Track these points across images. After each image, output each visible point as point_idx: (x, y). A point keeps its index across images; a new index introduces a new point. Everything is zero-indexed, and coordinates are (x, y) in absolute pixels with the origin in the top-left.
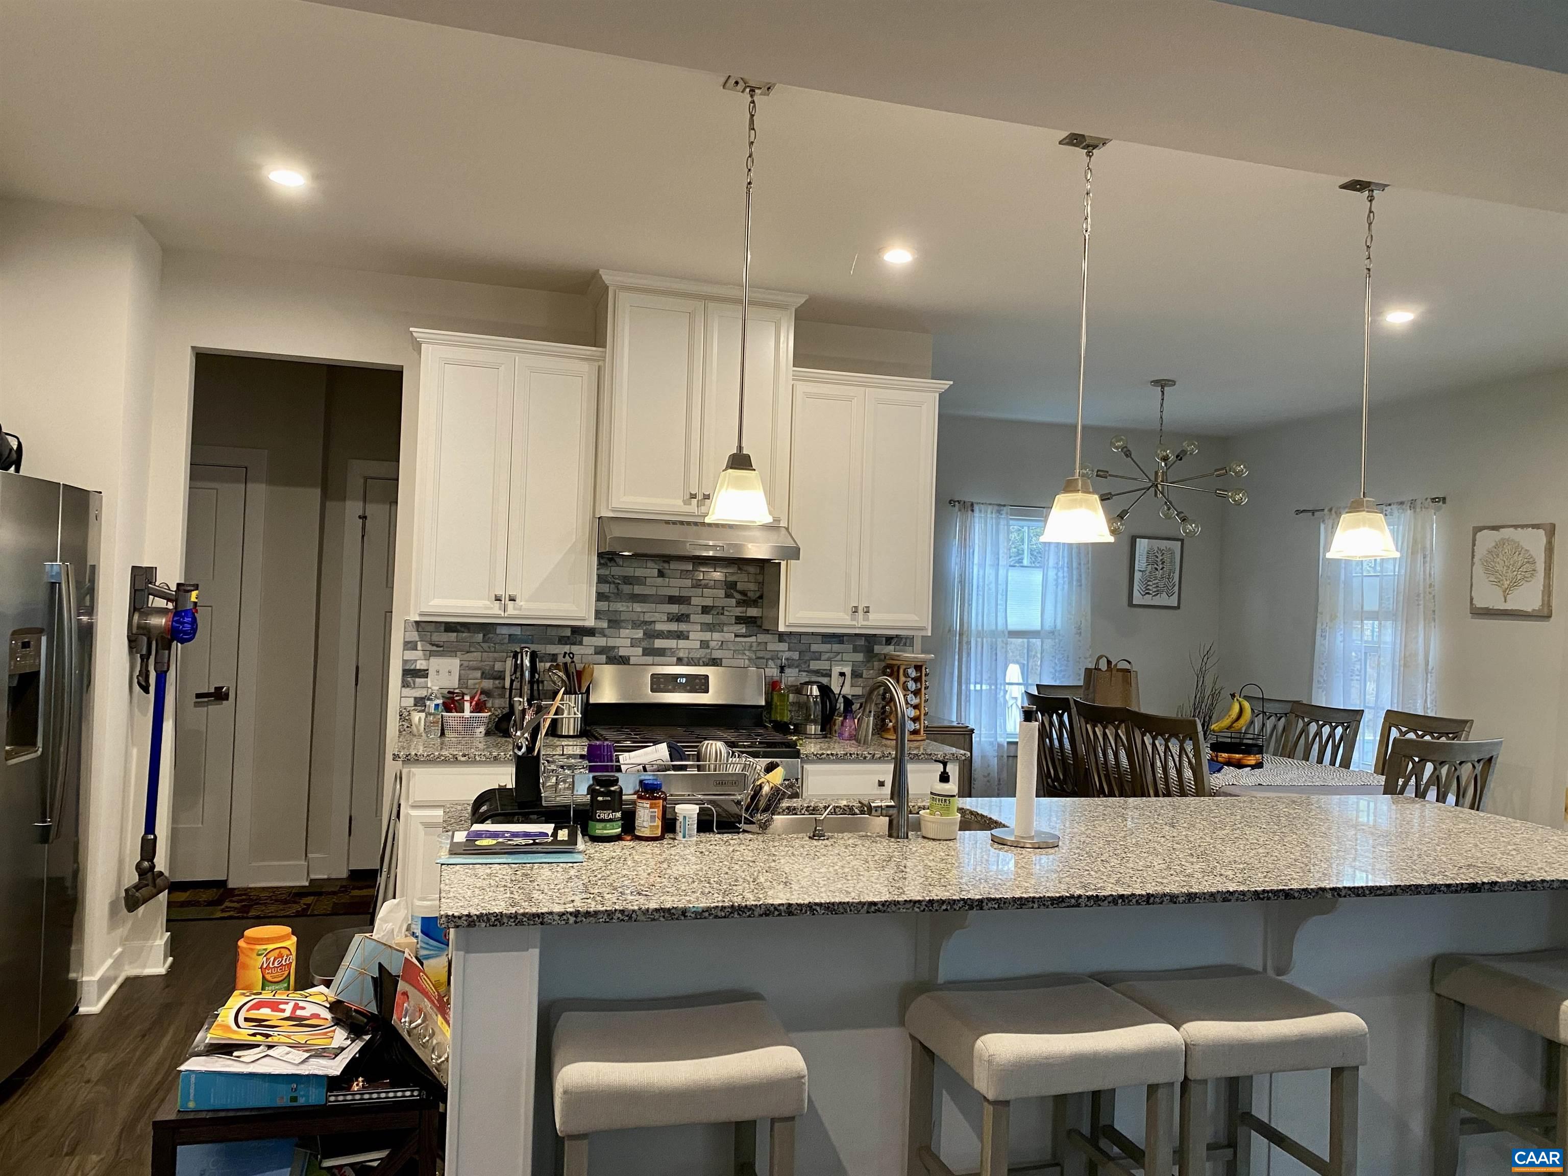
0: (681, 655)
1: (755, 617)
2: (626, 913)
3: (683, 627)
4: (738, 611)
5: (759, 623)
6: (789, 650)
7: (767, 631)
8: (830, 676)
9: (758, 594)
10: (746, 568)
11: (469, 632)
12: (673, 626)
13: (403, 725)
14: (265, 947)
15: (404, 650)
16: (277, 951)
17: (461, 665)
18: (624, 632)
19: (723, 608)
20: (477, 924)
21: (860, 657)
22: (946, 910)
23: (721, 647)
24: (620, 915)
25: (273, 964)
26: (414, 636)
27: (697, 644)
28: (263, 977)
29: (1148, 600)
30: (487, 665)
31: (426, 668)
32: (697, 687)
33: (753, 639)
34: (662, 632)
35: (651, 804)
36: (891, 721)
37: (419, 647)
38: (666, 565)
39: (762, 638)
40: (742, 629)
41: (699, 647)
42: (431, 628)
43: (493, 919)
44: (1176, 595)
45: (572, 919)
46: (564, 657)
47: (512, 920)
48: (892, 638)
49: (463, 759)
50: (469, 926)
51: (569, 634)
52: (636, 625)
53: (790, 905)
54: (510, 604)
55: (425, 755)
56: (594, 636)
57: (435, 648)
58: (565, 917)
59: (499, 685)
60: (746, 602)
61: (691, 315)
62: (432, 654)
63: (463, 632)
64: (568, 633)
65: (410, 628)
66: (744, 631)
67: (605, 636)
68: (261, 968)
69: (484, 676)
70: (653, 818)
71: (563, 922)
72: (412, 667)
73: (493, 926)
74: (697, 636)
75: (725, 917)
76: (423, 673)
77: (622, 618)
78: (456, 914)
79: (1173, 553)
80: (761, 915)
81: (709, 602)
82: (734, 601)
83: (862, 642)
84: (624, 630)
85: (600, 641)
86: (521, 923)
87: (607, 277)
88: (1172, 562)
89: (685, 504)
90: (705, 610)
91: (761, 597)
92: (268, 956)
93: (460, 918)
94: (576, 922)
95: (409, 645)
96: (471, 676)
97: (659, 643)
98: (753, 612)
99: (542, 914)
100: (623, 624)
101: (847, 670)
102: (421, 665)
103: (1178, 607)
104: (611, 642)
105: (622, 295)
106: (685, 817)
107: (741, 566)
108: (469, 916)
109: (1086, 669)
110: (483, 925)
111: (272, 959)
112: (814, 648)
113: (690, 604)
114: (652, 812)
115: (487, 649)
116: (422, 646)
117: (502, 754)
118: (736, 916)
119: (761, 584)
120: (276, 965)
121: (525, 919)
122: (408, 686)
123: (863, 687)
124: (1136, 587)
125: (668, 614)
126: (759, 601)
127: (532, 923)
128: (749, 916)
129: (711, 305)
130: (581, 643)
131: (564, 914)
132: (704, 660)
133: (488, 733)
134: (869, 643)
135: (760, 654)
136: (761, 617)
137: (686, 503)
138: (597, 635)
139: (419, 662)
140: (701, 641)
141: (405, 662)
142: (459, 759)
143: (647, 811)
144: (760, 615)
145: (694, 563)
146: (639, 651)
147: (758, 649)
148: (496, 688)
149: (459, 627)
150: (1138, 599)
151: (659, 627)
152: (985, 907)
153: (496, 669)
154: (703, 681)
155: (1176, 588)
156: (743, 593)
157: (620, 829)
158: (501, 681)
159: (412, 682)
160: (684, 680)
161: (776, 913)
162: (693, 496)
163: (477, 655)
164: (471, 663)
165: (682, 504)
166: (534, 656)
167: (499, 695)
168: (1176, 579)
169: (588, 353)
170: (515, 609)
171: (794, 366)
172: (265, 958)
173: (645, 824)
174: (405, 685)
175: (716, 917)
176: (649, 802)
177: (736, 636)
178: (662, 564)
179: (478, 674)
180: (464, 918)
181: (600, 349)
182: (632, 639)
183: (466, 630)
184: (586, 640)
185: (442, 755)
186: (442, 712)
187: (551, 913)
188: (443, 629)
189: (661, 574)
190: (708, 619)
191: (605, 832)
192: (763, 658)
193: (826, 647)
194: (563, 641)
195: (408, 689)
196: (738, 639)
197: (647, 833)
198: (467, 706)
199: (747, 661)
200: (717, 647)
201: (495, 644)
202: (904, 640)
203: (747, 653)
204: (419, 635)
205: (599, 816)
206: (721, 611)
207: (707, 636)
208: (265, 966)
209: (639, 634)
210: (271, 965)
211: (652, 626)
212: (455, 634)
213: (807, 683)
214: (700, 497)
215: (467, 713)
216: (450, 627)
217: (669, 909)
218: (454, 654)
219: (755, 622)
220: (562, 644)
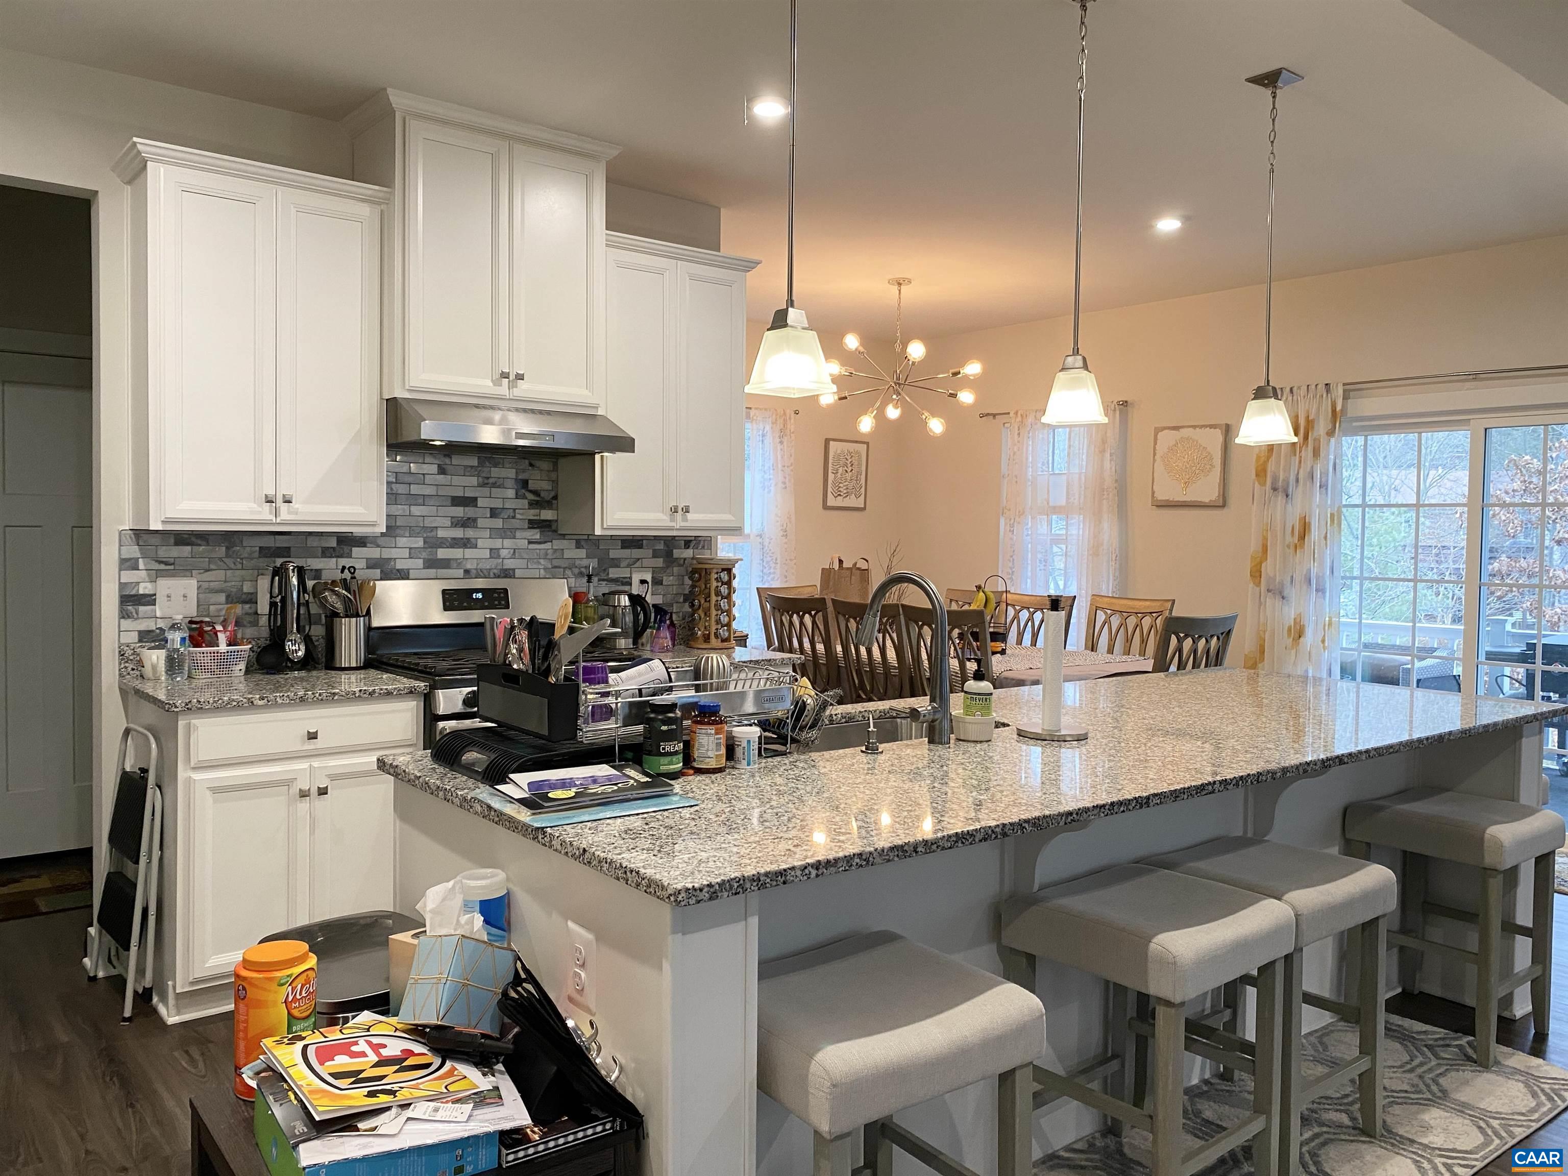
0: (469, 566)
1: (550, 521)
2: (864, 857)
3: (470, 533)
4: (532, 514)
5: (554, 527)
6: (588, 557)
7: (563, 536)
8: (631, 584)
9: (553, 494)
10: (538, 463)
11: (208, 545)
12: (458, 533)
13: (126, 667)
14: (288, 972)
15: (120, 570)
16: (304, 976)
17: (198, 588)
18: (402, 541)
19: (514, 510)
20: (719, 895)
21: (659, 562)
22: (1123, 811)
23: (513, 556)
24: (858, 860)
25: (300, 994)
26: (133, 551)
27: (487, 554)
28: (289, 1013)
29: (839, 502)
30: (232, 586)
31: (152, 592)
32: (496, 603)
33: (548, 546)
34: (446, 539)
35: (716, 729)
36: (699, 630)
37: (141, 566)
38: (447, 461)
39: (558, 544)
40: (536, 535)
41: (488, 556)
42: (155, 540)
43: (736, 885)
44: (863, 496)
45: (814, 872)
46: (342, 572)
47: (755, 884)
48: (691, 541)
49: (261, 703)
50: (711, 899)
51: (334, 545)
52: (413, 532)
53: (1004, 825)
54: (284, 507)
55: (211, 702)
56: (365, 546)
57: (163, 567)
58: (807, 871)
59: (250, 611)
60: (539, 503)
61: (494, 158)
62: (159, 574)
63: (200, 545)
64: (333, 543)
65: (127, 540)
66: (538, 536)
67: (378, 546)
68: (285, 1002)
69: (230, 599)
70: (718, 745)
71: (805, 878)
72: (133, 592)
73: (736, 894)
74: (485, 543)
75: (950, 848)
76: (149, 600)
77: (398, 524)
78: (696, 885)
79: (860, 456)
80: (980, 841)
81: (498, 504)
82: (526, 502)
83: (661, 546)
84: (401, 539)
85: (372, 552)
86: (764, 886)
87: (397, 99)
88: (860, 464)
89: (494, 385)
90: (494, 513)
91: (555, 498)
92: (294, 985)
93: (701, 890)
94: (817, 876)
95: (128, 564)
96: (212, 601)
97: (442, 553)
98: (547, 515)
99: (785, 870)
100: (398, 531)
101: (648, 577)
102: (145, 588)
103: (864, 509)
104: (387, 553)
105: (413, 124)
106: (749, 742)
107: (533, 462)
108: (710, 886)
109: (823, 569)
110: (726, 894)
111: (299, 987)
112: (613, 554)
113: (476, 506)
114: (717, 739)
115: (232, 566)
116: (145, 565)
117: (310, 693)
118: (960, 845)
119: (555, 482)
120: (304, 994)
121: (768, 880)
122: (129, 617)
123: (664, 595)
124: (830, 490)
125: (452, 517)
126: (554, 502)
127: (775, 883)
128: (971, 844)
129: (517, 147)
130: (349, 556)
131: (806, 868)
132: (495, 571)
133: (248, 671)
134: (668, 546)
135: (556, 563)
136: (557, 521)
137: (497, 383)
138: (368, 545)
139: (142, 585)
140: (491, 549)
141: (122, 586)
142: (255, 703)
143: (712, 738)
144: (555, 518)
145: (479, 458)
146: (420, 563)
147: (554, 556)
148: (247, 614)
149: (193, 539)
150: (831, 502)
151: (441, 533)
152: (1151, 804)
153: (245, 590)
154: (502, 595)
155: (863, 489)
156: (535, 493)
157: (681, 764)
158: (253, 605)
159: (134, 611)
160: (480, 596)
161: (994, 836)
162: (505, 375)
163: (220, 574)
164: (212, 584)
165: (491, 384)
166: (301, 571)
167: (250, 622)
168: (863, 481)
169: (370, 192)
170: (289, 513)
171: (607, 229)
172: (290, 988)
173: (710, 754)
174: (124, 615)
175: (943, 848)
176: (713, 727)
177: (530, 543)
178: (443, 459)
179: (222, 598)
180: (706, 889)
181: (385, 189)
182: (410, 548)
183: (204, 543)
184: (356, 551)
185: (233, 700)
186: (189, 646)
187: (793, 868)
188: (172, 541)
189: (442, 471)
190: (498, 523)
191: (672, 767)
192: (559, 567)
193: (627, 553)
194: (327, 553)
195: (129, 621)
196: (532, 546)
197: (713, 764)
198: (222, 638)
199: (542, 571)
200: (509, 556)
201: (242, 559)
202: (702, 543)
203: (542, 561)
204: (140, 550)
205: (664, 749)
206: (512, 514)
207: (498, 543)
208: (290, 998)
209: (420, 543)
210: (298, 997)
211: (433, 534)
212: (189, 548)
213: (614, 593)
214: (512, 377)
215: (223, 647)
216: (182, 538)
217: (902, 846)
218: (188, 573)
219: (550, 526)
220: (325, 557)
